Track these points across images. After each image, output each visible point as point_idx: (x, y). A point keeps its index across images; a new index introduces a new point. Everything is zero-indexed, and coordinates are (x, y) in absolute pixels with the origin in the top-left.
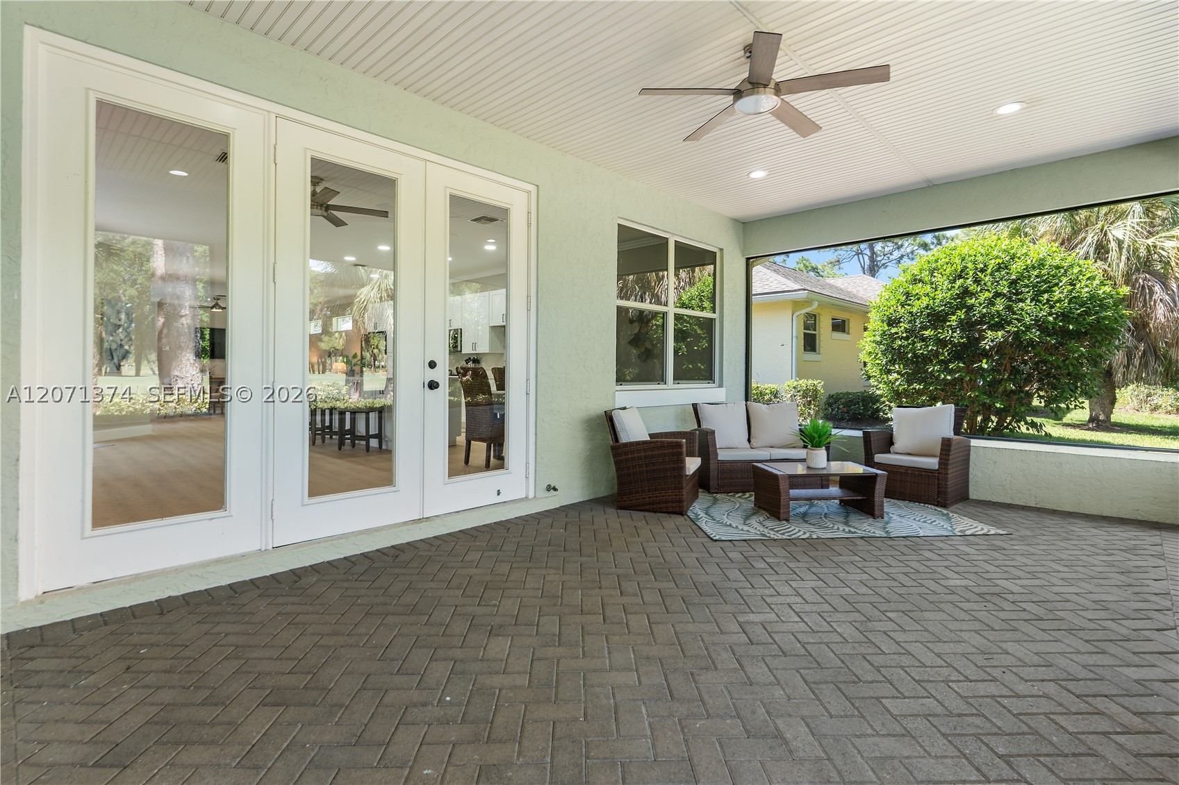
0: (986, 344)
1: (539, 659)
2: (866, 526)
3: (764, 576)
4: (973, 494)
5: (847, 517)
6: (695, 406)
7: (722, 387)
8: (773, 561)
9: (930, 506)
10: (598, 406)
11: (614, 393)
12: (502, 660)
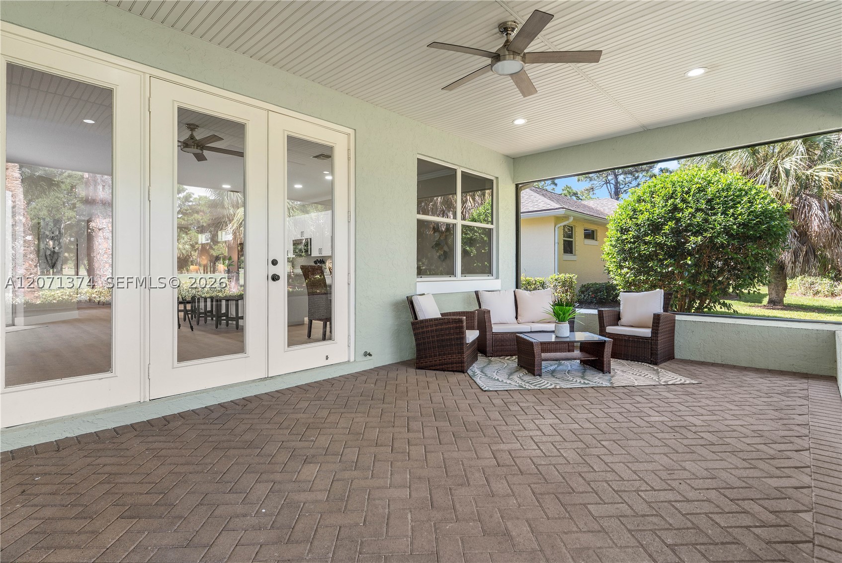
0: (690, 246)
1: (338, 480)
2: (597, 379)
3: (517, 416)
4: (677, 355)
5: (584, 373)
6: (477, 293)
7: (498, 279)
8: (524, 405)
9: (645, 364)
10: (402, 294)
11: (416, 284)
12: (310, 482)
